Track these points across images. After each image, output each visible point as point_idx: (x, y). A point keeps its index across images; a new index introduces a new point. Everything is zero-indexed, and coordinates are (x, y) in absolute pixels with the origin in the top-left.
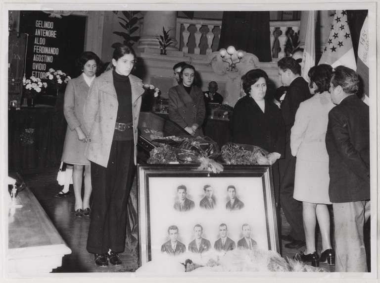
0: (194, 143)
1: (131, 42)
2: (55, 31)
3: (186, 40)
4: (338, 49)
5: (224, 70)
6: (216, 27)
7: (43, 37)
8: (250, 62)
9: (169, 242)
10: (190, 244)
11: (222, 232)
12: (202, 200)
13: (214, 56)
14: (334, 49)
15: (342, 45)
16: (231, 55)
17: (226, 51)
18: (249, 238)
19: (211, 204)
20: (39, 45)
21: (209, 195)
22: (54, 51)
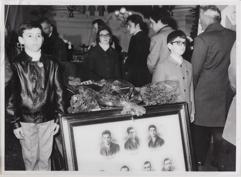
0: (114, 88)
5: (118, 27)
11: (147, 169)
13: (110, 16)
16: (123, 14)
17: (119, 12)
19: (135, 145)
21: (133, 137)
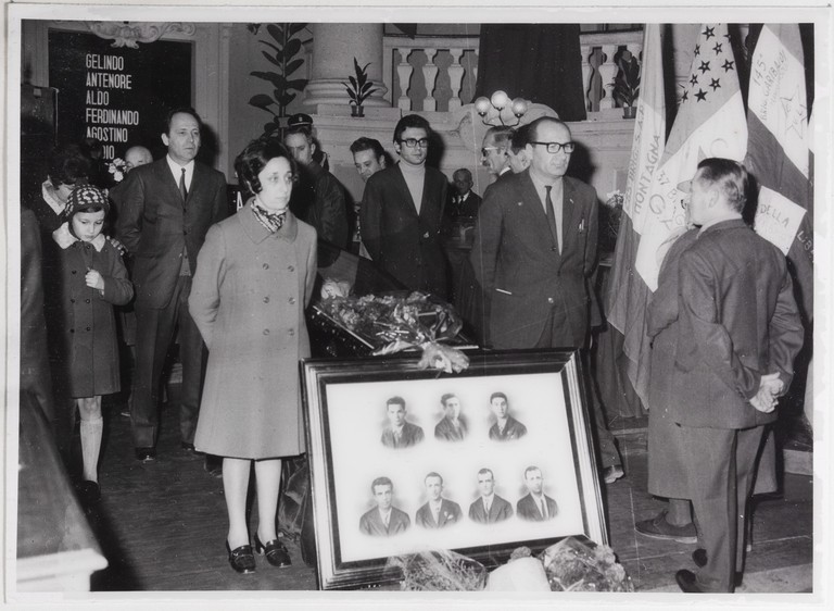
1: (291, 91)
2: (128, 76)
3: (404, 82)
4: (711, 94)
6: (467, 51)
7: (103, 90)
9: (376, 508)
10: (418, 512)
11: (483, 485)
12: (440, 424)
14: (701, 95)
15: (718, 86)
16: (500, 110)
17: (489, 102)
18: (540, 493)
19: (457, 430)
20: (97, 107)
21: (453, 413)
22: (129, 117)
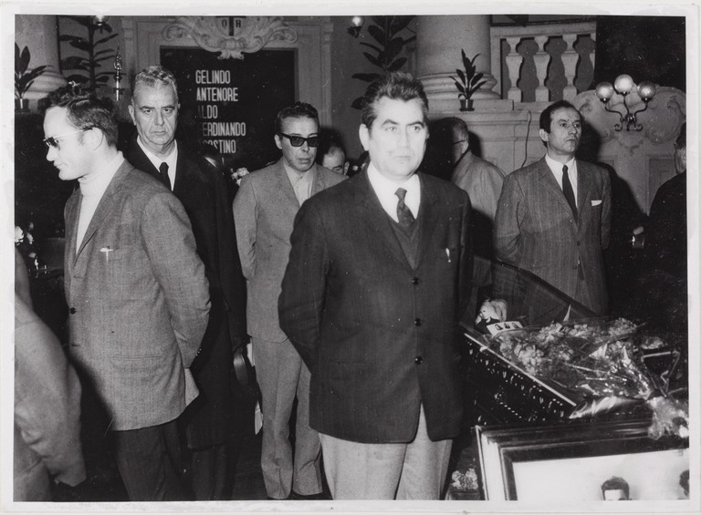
2: (235, 89)
3: (514, 74)
5: (608, 130)
6: (582, 37)
7: (212, 103)
8: (669, 107)
13: (583, 101)
16: (625, 95)
17: (611, 88)
20: (207, 120)
22: (237, 129)
